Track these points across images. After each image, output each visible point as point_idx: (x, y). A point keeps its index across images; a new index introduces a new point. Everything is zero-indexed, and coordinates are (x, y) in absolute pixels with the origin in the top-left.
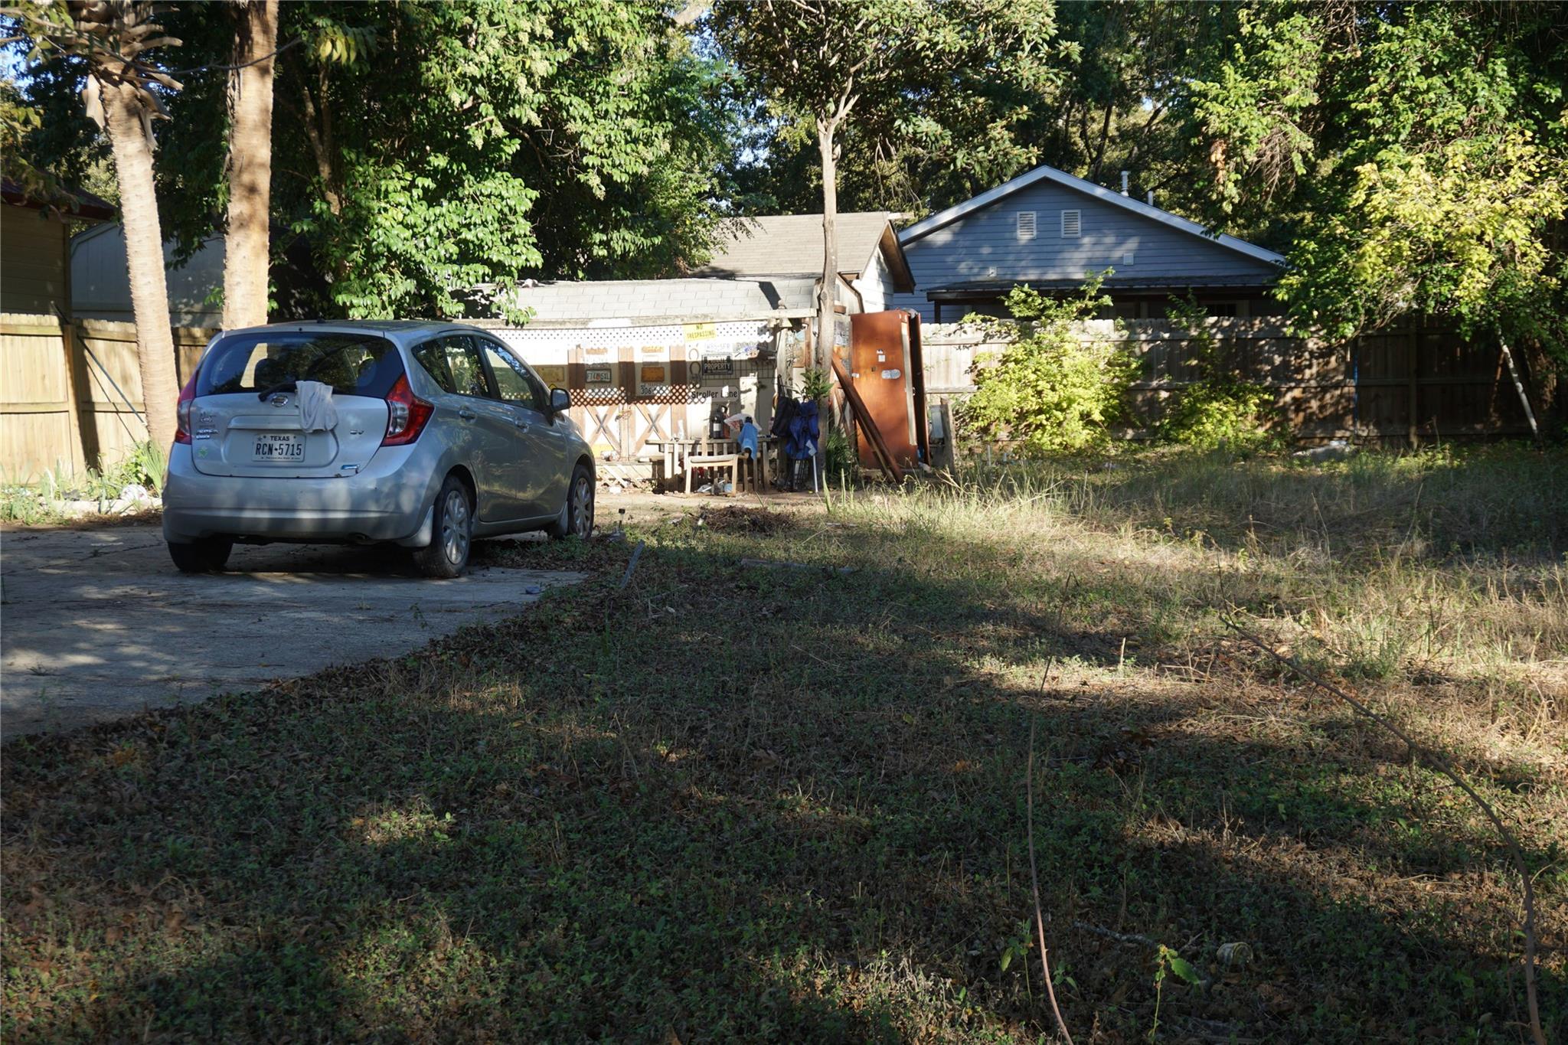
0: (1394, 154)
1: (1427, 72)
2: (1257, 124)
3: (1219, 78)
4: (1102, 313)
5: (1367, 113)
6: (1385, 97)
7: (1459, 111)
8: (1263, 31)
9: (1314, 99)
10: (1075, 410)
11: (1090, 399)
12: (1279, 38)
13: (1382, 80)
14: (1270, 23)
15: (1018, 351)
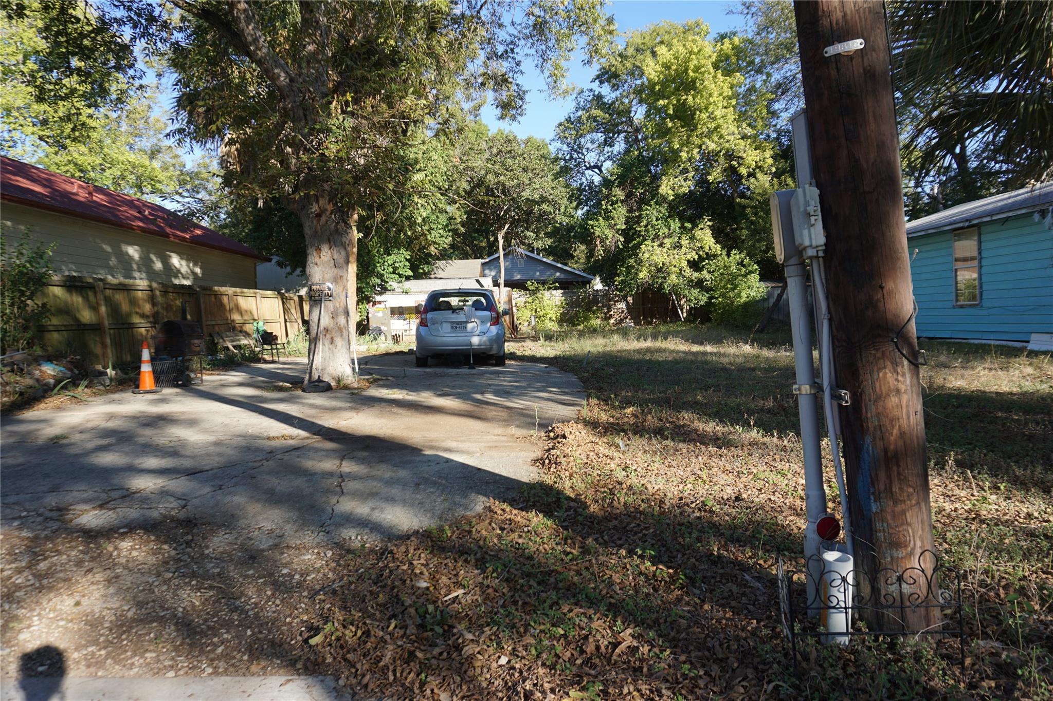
0: (649, 242)
1: (657, 220)
2: (610, 233)
3: (598, 220)
4: (556, 288)
5: (640, 231)
6: (646, 226)
7: (666, 231)
8: (610, 207)
9: (624, 227)
10: (548, 316)
11: (553, 314)
12: (614, 209)
13: (644, 223)
14: (611, 205)
15: (530, 300)
